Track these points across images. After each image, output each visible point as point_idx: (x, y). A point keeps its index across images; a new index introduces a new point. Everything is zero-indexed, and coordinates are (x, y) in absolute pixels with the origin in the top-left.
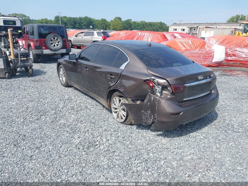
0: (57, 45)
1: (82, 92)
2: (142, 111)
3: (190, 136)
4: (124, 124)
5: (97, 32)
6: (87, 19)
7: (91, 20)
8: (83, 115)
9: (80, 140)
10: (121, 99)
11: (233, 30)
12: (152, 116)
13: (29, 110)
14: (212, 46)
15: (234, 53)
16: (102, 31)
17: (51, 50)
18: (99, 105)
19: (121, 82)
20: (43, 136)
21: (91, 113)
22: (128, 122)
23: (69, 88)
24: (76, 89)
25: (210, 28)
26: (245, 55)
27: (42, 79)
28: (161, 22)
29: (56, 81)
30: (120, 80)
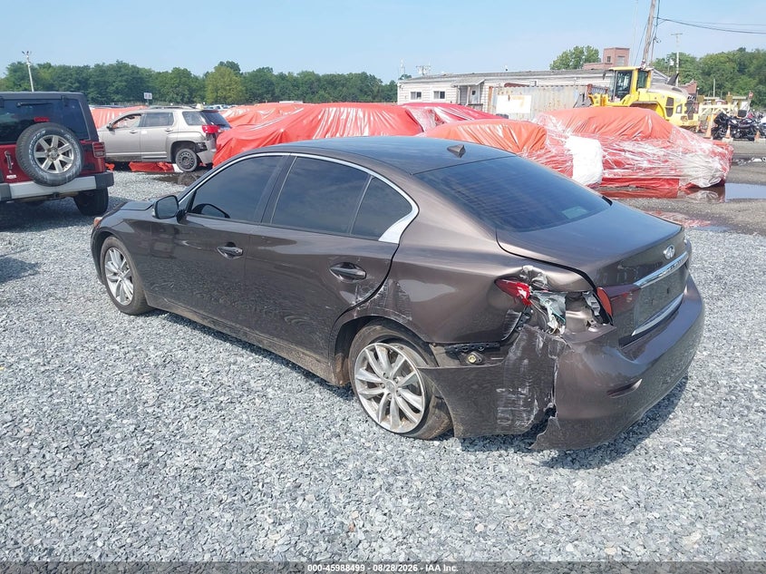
0: (63, 164)
1: (205, 330)
2: (498, 390)
3: (651, 453)
4: (415, 438)
5: (183, 113)
6: (122, 69)
7: (138, 73)
8: (248, 421)
9: (288, 532)
10: (394, 347)
11: (585, 91)
12: (536, 403)
13: (27, 430)
14: (563, 139)
15: (617, 158)
16: (199, 107)
17: (40, 181)
18: (288, 373)
19: (397, 289)
20: (129, 541)
21: (275, 409)
22: (431, 429)
23: (149, 319)
24: (177, 319)
25: (519, 85)
26: (649, 161)
27: (28, 291)
28: (364, 74)
29: (88, 294)
30: (390, 282)
